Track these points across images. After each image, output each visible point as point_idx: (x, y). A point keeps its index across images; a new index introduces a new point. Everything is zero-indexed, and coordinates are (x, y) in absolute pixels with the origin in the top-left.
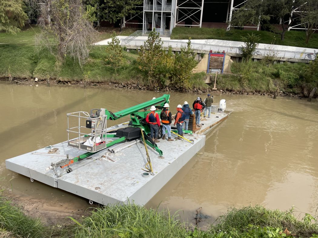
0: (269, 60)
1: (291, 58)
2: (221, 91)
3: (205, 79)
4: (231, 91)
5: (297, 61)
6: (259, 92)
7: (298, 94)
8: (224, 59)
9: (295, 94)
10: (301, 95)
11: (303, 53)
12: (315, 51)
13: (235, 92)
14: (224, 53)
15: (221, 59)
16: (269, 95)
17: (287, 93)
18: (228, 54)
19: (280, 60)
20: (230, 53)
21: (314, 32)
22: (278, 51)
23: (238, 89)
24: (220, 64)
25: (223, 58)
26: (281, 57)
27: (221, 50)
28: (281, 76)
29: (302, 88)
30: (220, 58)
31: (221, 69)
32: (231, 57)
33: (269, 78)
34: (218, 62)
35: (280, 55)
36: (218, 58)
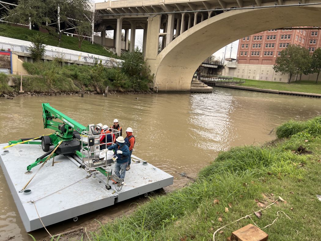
0: (60, 62)
1: (76, 61)
2: (29, 93)
3: (8, 82)
4: (38, 93)
5: (81, 63)
6: (64, 92)
7: (93, 91)
8: (11, 58)
9: (91, 92)
10: (96, 92)
11: (80, 56)
12: (88, 55)
13: (44, 94)
14: (10, 51)
15: (8, 58)
16: (72, 94)
17: (85, 91)
18: (15, 53)
19: (68, 62)
20: (16, 52)
21: (84, 39)
22: (65, 53)
23: (46, 90)
24: (7, 63)
25: (9, 56)
26: (68, 59)
27: (6, 48)
28: (78, 78)
29: (95, 87)
30: (6, 57)
31: (9, 69)
32: (19, 56)
33: (70, 79)
34: (4, 61)
35: (67, 58)
36: (4, 57)
